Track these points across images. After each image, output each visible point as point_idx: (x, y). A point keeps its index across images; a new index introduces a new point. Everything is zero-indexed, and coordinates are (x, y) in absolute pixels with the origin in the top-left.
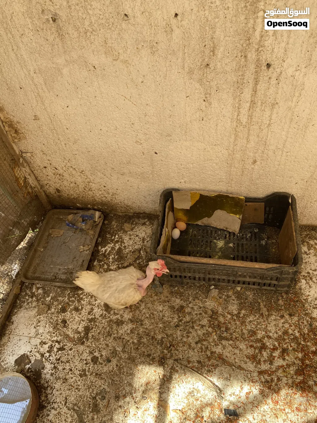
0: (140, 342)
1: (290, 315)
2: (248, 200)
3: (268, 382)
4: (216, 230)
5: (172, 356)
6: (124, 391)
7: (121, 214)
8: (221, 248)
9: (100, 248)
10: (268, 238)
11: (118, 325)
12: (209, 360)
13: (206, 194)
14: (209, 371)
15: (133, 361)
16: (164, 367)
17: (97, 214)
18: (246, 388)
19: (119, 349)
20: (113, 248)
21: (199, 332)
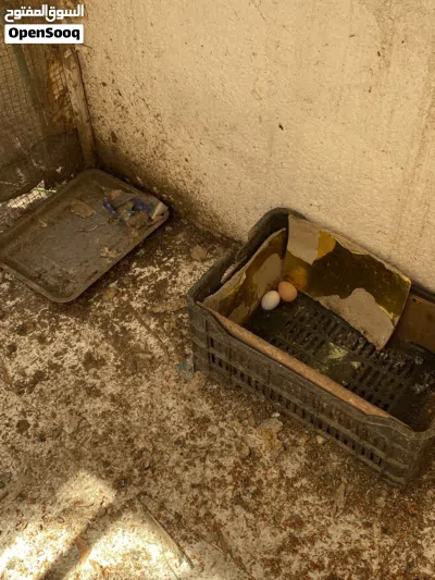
0: (105, 436)
1: (385, 531)
2: (418, 289)
4: (347, 327)
5: (141, 483)
7: (201, 227)
8: (334, 361)
9: (135, 264)
11: (89, 394)
12: (196, 523)
13: (347, 246)
14: (185, 538)
15: (77, 456)
16: (119, 492)
17: (160, 207)
19: (68, 430)
21: (208, 472)
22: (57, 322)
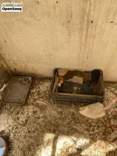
0: (46, 125)
2: (86, 72)
3: (92, 138)
4: (74, 83)
5: (58, 130)
6: (40, 143)
7: (39, 78)
8: (76, 90)
9: (31, 90)
10: (93, 86)
11: (38, 119)
12: (71, 131)
13: (70, 70)
14: (71, 135)
15: (43, 132)
16: (55, 133)
17: (30, 78)
18: (85, 140)
19: (38, 128)
20: (36, 91)
21: (68, 121)
22: (23, 108)
